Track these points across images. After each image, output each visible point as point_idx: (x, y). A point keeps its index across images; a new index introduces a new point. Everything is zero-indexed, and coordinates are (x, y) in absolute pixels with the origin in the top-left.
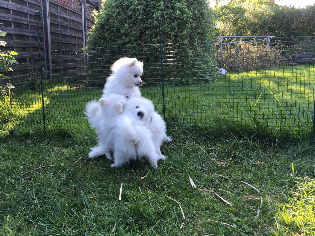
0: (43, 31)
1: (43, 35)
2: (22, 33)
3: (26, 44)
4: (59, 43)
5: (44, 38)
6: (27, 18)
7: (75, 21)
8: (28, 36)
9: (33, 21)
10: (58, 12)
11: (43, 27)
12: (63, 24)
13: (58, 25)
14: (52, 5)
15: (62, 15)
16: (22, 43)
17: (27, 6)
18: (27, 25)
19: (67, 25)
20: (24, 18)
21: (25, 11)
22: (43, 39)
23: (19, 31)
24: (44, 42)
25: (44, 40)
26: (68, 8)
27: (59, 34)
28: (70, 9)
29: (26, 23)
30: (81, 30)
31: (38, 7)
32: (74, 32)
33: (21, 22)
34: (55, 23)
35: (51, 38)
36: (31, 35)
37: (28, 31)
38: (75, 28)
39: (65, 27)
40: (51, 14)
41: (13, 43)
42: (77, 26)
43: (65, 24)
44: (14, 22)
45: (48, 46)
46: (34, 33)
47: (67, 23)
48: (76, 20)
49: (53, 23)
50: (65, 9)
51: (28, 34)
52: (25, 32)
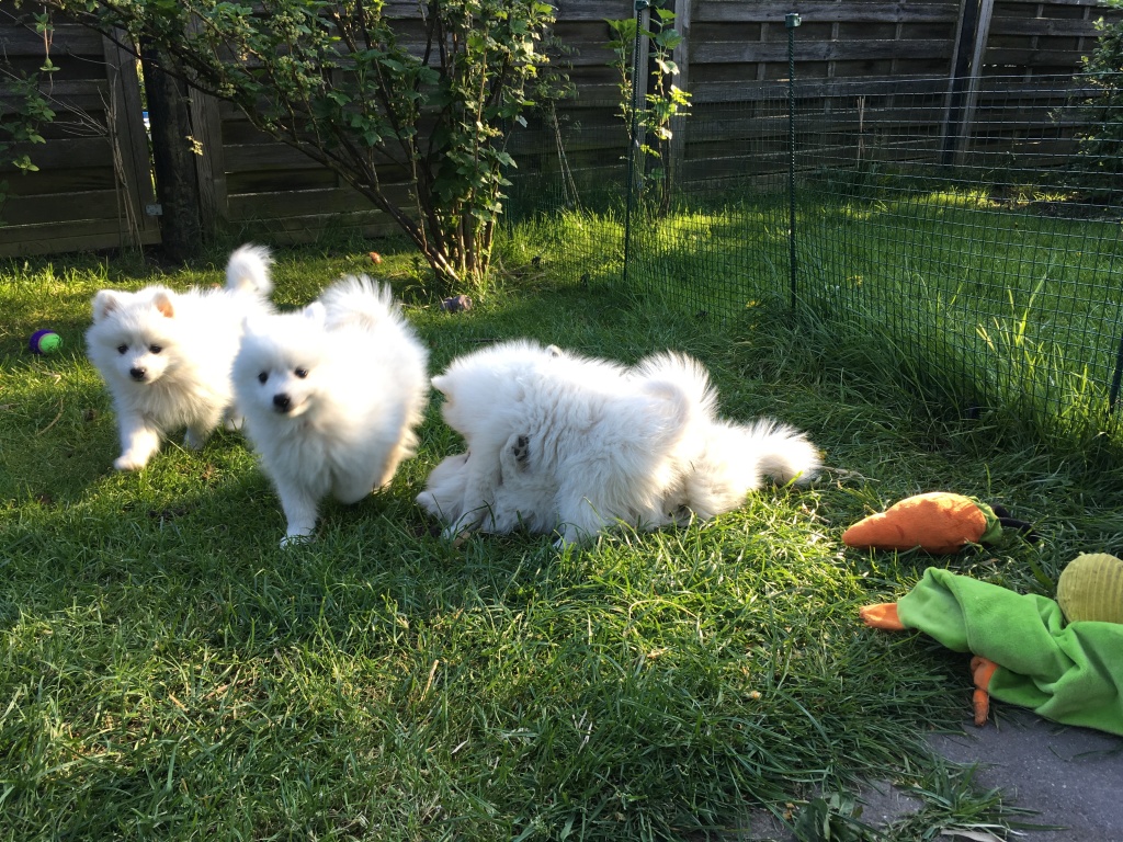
1: (957, 13)
2: (871, 16)
3: (879, 50)
4: (1030, 37)
5: (960, 24)
8: (894, 24)
16: (863, 46)
22: (956, 30)
23: (859, 11)
24: (954, 38)
25: (955, 34)
35: (993, 23)
36: (906, 17)
37: (895, 5)
41: (829, 50)
45: (971, 52)
46: (917, 11)
51: (894, 18)
52: (882, 10)
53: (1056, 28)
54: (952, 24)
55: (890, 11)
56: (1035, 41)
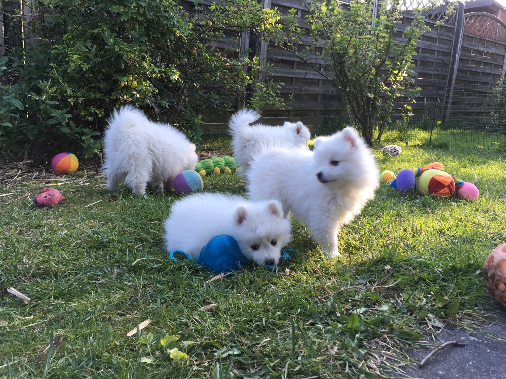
0: (448, 68)
1: (448, 72)
2: (426, 71)
3: (427, 82)
4: (465, 81)
5: (449, 75)
6: (435, 55)
7: (493, 54)
8: (432, 74)
9: (440, 57)
10: (472, 45)
11: (450, 64)
12: (476, 59)
13: (469, 60)
14: (466, 38)
15: (477, 48)
17: (437, 42)
18: (433, 62)
19: (482, 59)
20: (431, 56)
21: (433, 49)
23: (423, 69)
24: (447, 80)
26: (487, 39)
27: (468, 70)
28: (490, 40)
29: (432, 60)
30: (500, 64)
31: (449, 42)
32: (490, 67)
33: (428, 60)
34: (465, 58)
35: (457, 76)
36: (435, 72)
37: (432, 68)
38: (492, 62)
39: (478, 63)
40: (463, 48)
42: (495, 60)
43: (479, 58)
44: (420, 61)
46: (438, 71)
47: (481, 58)
48: (496, 53)
49: (462, 58)
50: (482, 41)
51: (432, 72)
52: (429, 70)
53: (473, 79)
54: (446, 75)
55: (430, 70)
56: (467, 82)
